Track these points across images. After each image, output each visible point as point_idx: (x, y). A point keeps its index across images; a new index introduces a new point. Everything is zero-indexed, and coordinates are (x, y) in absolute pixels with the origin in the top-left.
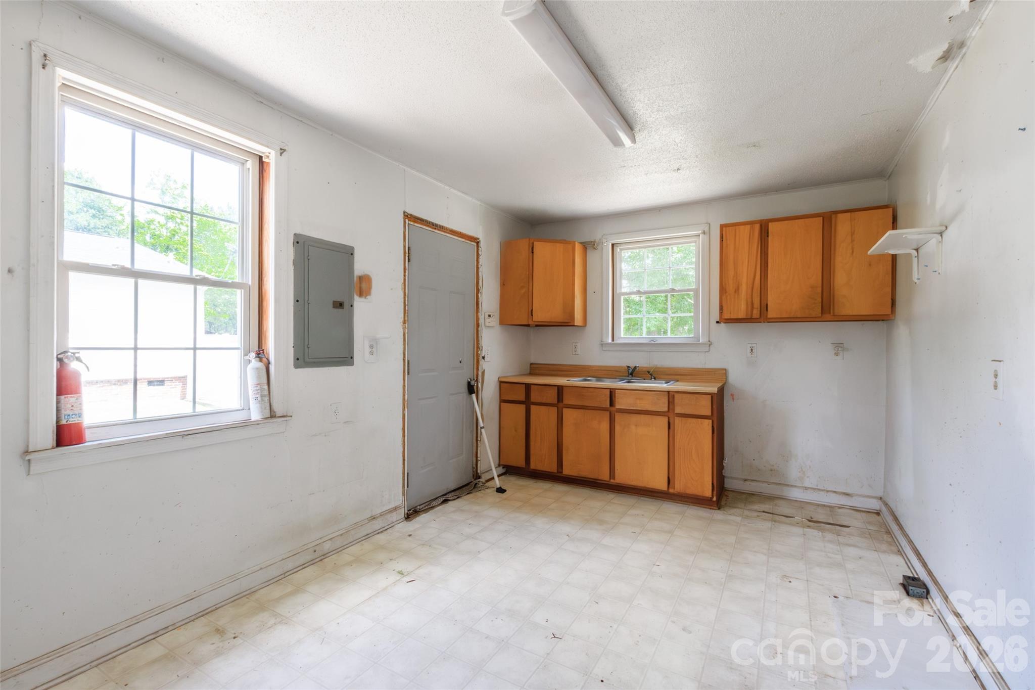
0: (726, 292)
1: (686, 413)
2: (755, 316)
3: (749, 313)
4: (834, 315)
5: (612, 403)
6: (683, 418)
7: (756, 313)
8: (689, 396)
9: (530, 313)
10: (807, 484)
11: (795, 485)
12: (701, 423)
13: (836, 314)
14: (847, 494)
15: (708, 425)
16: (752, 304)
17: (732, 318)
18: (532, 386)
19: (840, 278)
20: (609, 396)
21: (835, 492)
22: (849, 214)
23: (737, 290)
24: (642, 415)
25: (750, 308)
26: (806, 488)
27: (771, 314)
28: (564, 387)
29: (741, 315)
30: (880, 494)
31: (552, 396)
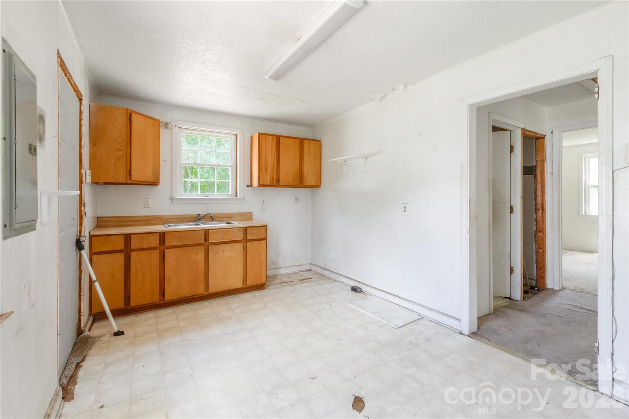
0: (261, 170)
1: (253, 239)
2: (274, 184)
3: (272, 182)
4: (303, 185)
5: (206, 239)
6: (251, 242)
7: (275, 183)
8: (254, 228)
9: (128, 173)
10: (286, 265)
11: (281, 267)
12: (261, 243)
13: (304, 184)
14: (300, 265)
15: (264, 243)
16: (273, 177)
17: (264, 184)
18: (132, 236)
19: (305, 168)
20: (204, 235)
21: (296, 266)
22: (308, 141)
23: (266, 170)
24: (227, 244)
25: (272, 180)
26: (286, 267)
27: (281, 183)
28: (165, 233)
29: (268, 183)
30: (310, 262)
31: (155, 241)
